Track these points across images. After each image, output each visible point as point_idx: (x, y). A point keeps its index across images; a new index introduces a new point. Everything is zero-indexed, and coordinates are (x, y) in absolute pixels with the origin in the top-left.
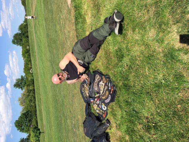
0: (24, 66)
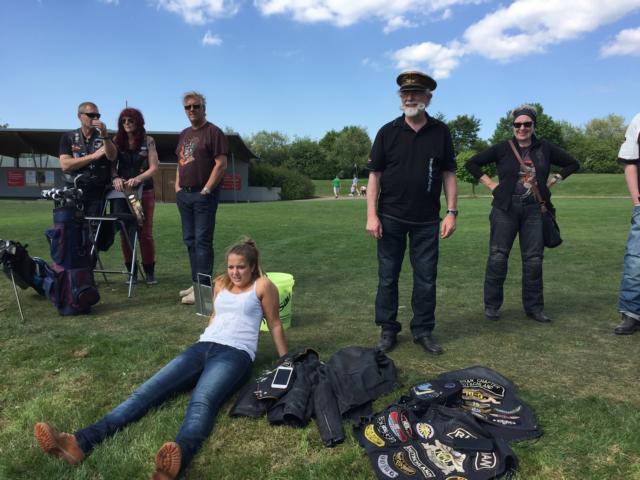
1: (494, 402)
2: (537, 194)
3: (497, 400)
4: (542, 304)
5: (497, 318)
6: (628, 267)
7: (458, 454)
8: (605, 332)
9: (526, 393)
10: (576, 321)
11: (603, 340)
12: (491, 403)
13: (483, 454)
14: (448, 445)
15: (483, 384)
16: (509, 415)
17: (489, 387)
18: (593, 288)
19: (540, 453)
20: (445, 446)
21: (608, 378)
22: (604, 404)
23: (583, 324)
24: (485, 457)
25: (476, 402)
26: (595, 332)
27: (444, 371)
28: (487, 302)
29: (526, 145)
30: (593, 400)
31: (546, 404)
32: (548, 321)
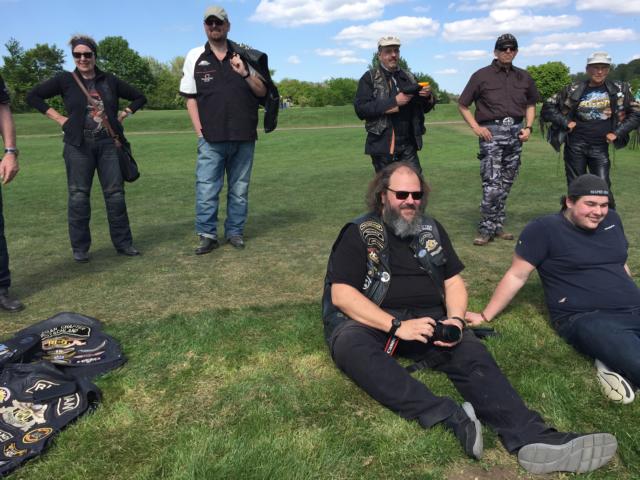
0: (303, 83)
1: (79, 343)
2: (108, 128)
3: (83, 341)
4: (131, 238)
5: (86, 260)
6: (200, 193)
7: (38, 407)
8: (188, 255)
9: (112, 326)
10: (164, 249)
11: (186, 262)
12: (75, 346)
13: (65, 398)
14: (26, 401)
15: (67, 330)
16: (93, 353)
17: (74, 331)
18: (180, 217)
19: (124, 379)
20: (24, 404)
21: (188, 295)
22: (183, 318)
23: (170, 251)
24: (68, 400)
25: (58, 349)
26: (179, 256)
27: (25, 327)
28: (75, 245)
29: (91, 77)
30: (174, 317)
31: (131, 332)
32: (138, 254)
